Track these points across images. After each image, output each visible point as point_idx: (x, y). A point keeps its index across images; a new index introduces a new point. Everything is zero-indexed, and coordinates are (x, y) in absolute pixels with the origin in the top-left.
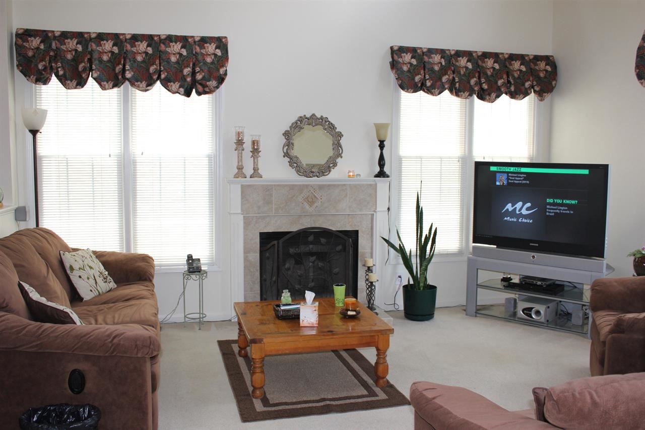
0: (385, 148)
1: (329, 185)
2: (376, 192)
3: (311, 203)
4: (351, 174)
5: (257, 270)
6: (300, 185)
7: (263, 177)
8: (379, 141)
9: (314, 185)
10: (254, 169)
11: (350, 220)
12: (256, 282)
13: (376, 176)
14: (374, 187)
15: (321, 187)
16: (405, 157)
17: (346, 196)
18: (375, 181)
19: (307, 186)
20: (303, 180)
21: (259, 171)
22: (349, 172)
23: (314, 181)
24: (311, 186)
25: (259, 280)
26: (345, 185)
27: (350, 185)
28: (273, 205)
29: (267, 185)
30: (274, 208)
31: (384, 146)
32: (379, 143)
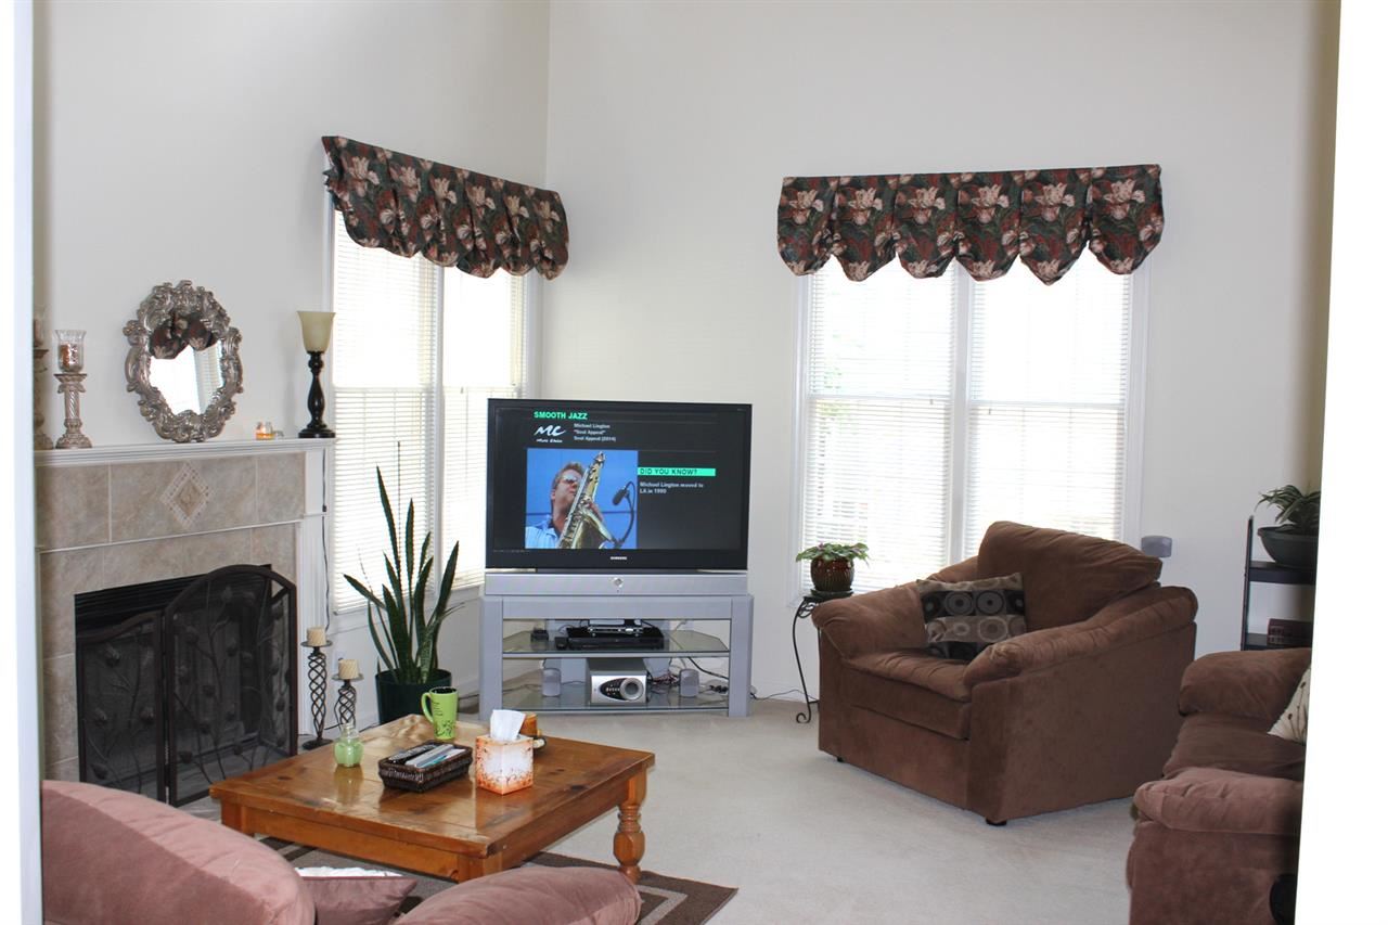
0: (322, 370)
1: (223, 460)
2: (304, 472)
3: (187, 506)
4: (264, 430)
5: (71, 698)
6: (166, 463)
7: (93, 445)
8: (309, 352)
9: (192, 461)
10: (66, 425)
11: (257, 541)
12: (70, 732)
13: (304, 435)
14: (299, 460)
15: (207, 465)
16: (342, 390)
17: (252, 485)
18: (302, 444)
19: (179, 464)
20: (169, 450)
21: (83, 430)
22: (259, 427)
23: (191, 451)
24: (188, 464)
25: (76, 726)
26: (249, 458)
27: (259, 457)
28: (110, 518)
29: (96, 467)
30: (110, 525)
31: (320, 365)
32: (309, 357)
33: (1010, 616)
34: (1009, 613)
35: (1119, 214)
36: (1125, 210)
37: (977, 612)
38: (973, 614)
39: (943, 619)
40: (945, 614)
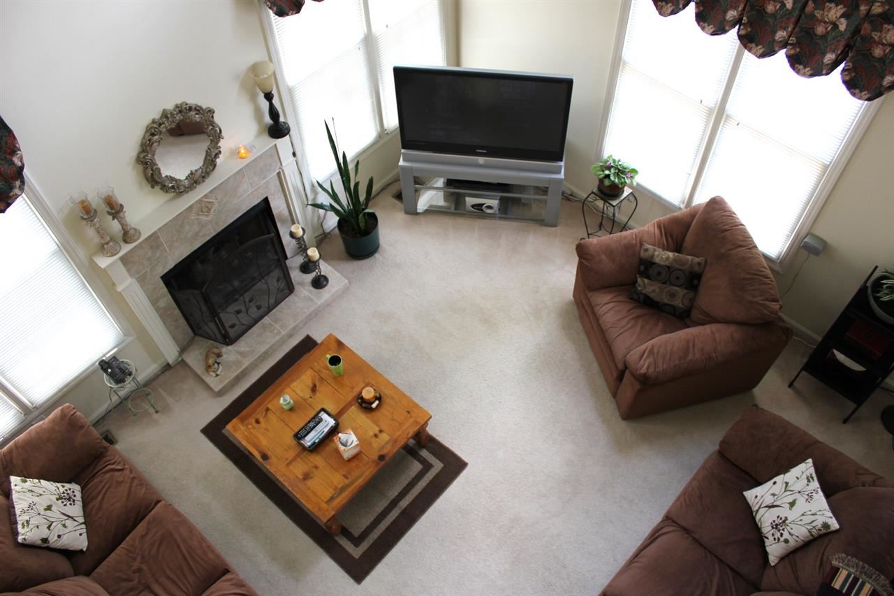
4: (243, 152)
8: (263, 93)
11: (255, 193)
17: (244, 176)
31: (272, 96)
33: (685, 291)
34: (686, 288)
35: (878, 52)
36: (884, 51)
37: (668, 282)
38: (665, 283)
39: (646, 281)
40: (648, 278)
